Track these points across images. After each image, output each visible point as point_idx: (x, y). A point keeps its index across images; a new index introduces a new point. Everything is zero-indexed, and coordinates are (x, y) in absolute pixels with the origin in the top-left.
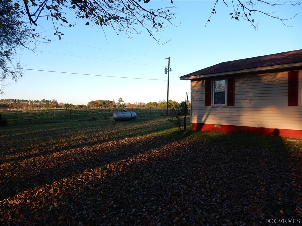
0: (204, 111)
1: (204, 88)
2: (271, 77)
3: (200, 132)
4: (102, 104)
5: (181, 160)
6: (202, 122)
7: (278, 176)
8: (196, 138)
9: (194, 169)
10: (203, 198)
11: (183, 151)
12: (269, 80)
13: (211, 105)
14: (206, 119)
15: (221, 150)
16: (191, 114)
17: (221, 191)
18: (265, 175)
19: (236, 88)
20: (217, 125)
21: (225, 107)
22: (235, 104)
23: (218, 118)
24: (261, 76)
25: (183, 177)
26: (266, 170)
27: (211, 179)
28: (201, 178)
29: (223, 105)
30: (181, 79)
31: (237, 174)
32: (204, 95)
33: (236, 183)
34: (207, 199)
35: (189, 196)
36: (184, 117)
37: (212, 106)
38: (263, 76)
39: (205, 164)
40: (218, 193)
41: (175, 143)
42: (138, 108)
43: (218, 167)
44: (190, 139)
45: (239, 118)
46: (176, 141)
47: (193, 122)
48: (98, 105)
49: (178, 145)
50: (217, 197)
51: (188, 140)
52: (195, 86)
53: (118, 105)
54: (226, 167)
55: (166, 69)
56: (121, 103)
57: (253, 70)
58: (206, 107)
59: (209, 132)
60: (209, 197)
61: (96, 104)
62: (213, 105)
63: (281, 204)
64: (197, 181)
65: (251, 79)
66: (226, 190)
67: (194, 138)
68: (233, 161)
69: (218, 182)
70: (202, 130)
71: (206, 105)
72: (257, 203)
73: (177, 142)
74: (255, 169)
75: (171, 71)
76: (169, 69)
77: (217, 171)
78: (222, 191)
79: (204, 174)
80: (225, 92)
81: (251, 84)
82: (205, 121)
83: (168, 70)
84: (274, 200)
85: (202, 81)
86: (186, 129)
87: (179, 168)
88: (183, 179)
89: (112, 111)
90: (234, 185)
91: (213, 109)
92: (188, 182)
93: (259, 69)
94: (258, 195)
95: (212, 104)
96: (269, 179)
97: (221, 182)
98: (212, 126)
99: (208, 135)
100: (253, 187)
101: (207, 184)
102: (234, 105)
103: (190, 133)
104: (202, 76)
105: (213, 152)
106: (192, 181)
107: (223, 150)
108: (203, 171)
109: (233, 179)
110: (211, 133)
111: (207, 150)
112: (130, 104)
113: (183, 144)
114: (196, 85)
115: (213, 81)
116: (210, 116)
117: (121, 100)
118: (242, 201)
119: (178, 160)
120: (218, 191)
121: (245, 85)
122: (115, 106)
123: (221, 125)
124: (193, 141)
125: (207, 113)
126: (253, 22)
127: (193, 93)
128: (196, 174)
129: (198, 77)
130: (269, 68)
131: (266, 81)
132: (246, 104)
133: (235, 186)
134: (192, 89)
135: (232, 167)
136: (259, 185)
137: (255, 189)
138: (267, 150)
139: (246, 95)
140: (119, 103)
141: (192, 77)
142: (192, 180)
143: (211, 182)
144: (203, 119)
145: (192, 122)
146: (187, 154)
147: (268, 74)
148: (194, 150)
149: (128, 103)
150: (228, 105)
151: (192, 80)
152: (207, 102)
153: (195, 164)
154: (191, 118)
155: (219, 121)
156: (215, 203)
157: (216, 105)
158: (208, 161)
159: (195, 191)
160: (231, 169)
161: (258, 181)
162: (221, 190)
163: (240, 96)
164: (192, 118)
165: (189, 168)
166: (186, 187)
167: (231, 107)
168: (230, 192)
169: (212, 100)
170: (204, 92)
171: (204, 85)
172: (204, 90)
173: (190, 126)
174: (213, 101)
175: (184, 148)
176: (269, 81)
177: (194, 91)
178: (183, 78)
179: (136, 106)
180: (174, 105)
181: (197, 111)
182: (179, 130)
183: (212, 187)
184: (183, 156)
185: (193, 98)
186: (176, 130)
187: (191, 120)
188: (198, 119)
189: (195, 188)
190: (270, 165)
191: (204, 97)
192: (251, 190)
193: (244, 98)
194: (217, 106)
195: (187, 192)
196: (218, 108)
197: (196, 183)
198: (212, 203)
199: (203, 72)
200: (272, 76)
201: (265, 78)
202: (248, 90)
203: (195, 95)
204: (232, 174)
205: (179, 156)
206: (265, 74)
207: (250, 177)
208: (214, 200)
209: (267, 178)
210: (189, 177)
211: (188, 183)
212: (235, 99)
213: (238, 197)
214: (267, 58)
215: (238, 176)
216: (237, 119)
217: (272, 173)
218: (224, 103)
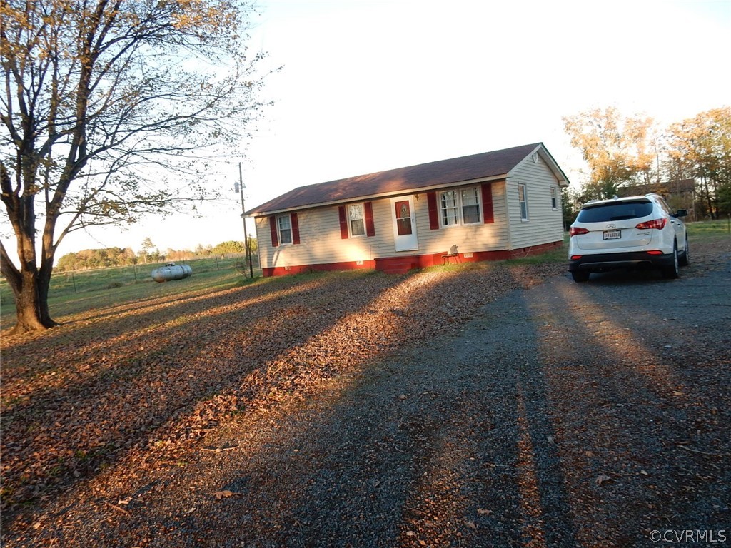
0: (273, 252)
1: (269, 225)
4: (98, 257)
6: (273, 266)
14: (276, 262)
19: (299, 224)
20: (287, 267)
21: (292, 246)
29: (290, 244)
32: (270, 233)
37: (280, 246)
42: (197, 257)
47: (262, 266)
48: (88, 261)
52: (259, 224)
53: (142, 258)
55: (236, 184)
56: (150, 251)
61: (81, 261)
65: (311, 214)
71: (273, 246)
75: (245, 187)
76: (241, 185)
80: (290, 230)
81: (312, 220)
82: (275, 265)
83: (240, 187)
85: (266, 218)
89: (139, 270)
91: (282, 249)
95: (280, 244)
98: (283, 269)
104: (264, 214)
112: (175, 252)
114: (261, 222)
115: (277, 218)
117: (148, 243)
121: (307, 221)
122: (135, 260)
123: (291, 267)
127: (258, 232)
129: (262, 213)
134: (256, 226)
140: (145, 252)
141: (256, 214)
144: (273, 262)
149: (169, 249)
150: (294, 244)
151: (256, 217)
152: (275, 243)
154: (259, 263)
155: (289, 261)
163: (304, 233)
167: (297, 245)
170: (270, 231)
171: (269, 223)
172: (270, 228)
174: (280, 240)
176: (326, 216)
179: (191, 255)
182: (245, 278)
185: (259, 238)
188: (268, 260)
191: (270, 236)
194: (284, 246)
196: (285, 248)
201: (322, 212)
212: (300, 237)
218: (291, 242)
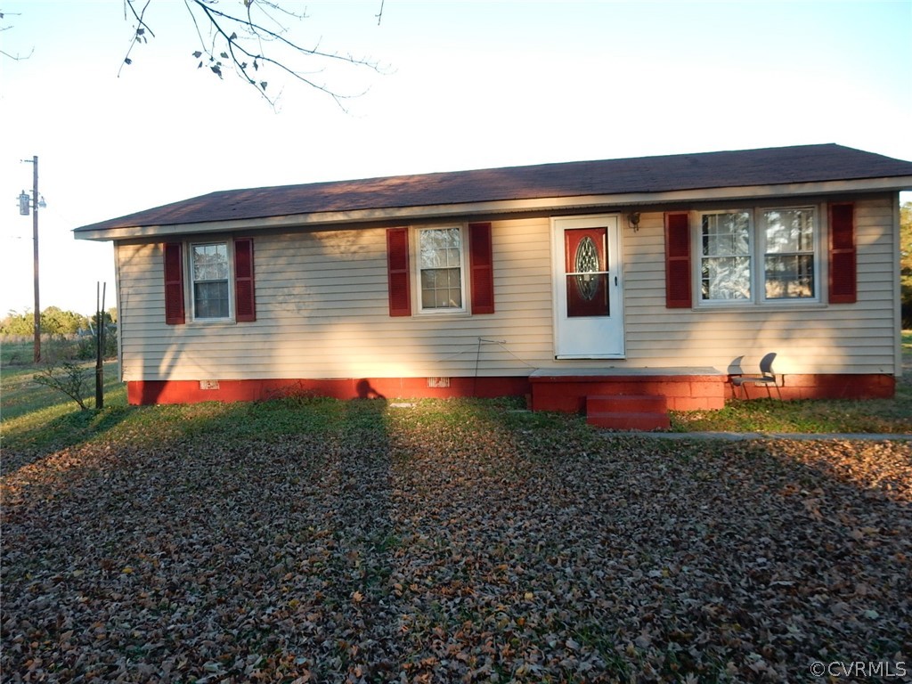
0: (165, 341)
1: (162, 267)
2: (348, 241)
3: (155, 408)
5: (75, 512)
6: (161, 378)
7: (362, 504)
8: (140, 429)
9: (121, 534)
10: (142, 620)
11: (88, 478)
12: (342, 249)
13: (187, 320)
14: (171, 367)
15: (216, 457)
16: (119, 353)
17: (202, 584)
18: (331, 506)
19: (257, 269)
20: (208, 382)
21: (228, 326)
22: (259, 316)
23: (210, 362)
24: (321, 238)
25: (78, 567)
26: (335, 495)
27: (176, 552)
28: (142, 555)
29: (224, 319)
30: (76, 238)
31: (256, 519)
32: (163, 289)
33: (248, 547)
34: (155, 618)
35: (92, 626)
36: (95, 364)
37: (190, 325)
38: (328, 237)
39: (160, 509)
40: (193, 591)
41: (60, 456)
43: (202, 510)
44: (117, 435)
45: (270, 356)
46: (63, 449)
47: (127, 378)
49: (72, 460)
50: (190, 602)
51: (111, 440)
52: (128, 262)
54: (228, 505)
55: (24, 197)
57: (301, 220)
58: (170, 327)
59: (182, 405)
60: (162, 612)
62: (194, 320)
63: (358, 577)
64: (128, 569)
65: (297, 244)
66: (217, 576)
67: (131, 432)
68: (248, 485)
69: (195, 557)
70: (161, 402)
71: (168, 322)
72: (300, 590)
73: (70, 451)
74: (308, 495)
75: (44, 205)
76: (35, 200)
77: (198, 524)
78: (207, 583)
79: (153, 541)
80: (226, 282)
81: (299, 259)
82: (168, 374)
83: (31, 203)
84: (344, 571)
85: (152, 245)
86: (105, 404)
87: (65, 539)
88: (77, 573)
90: (242, 555)
91: (195, 334)
92: (93, 580)
93: (314, 219)
94: (305, 568)
95: (191, 318)
96: (338, 516)
97: (206, 555)
98: (194, 387)
99: (179, 416)
100: (294, 548)
101: (160, 573)
102: (255, 320)
103: (118, 415)
104: (151, 231)
105: (191, 466)
106: (110, 572)
107: (224, 454)
108: (151, 534)
109: (243, 538)
110: (189, 409)
111: (172, 464)
113: (91, 458)
114: (132, 258)
115: (188, 247)
116: (183, 356)
118: (261, 596)
119: (66, 513)
120: (194, 585)
121: (282, 261)
123: (221, 382)
124: (127, 442)
125: (174, 348)
126: (264, 89)
127: (123, 283)
128: (127, 549)
129: (138, 232)
130: (340, 217)
131: (337, 251)
132: (289, 314)
133: (247, 556)
134: (118, 270)
135: (245, 501)
136: (312, 538)
137: (300, 552)
138: (343, 437)
139: (286, 290)
141: (119, 233)
142: (110, 570)
143: (173, 561)
144: (163, 368)
145: (124, 379)
146: (100, 489)
147: (339, 232)
148: (126, 470)
150: (237, 321)
151: (119, 243)
152: (174, 313)
153: (128, 517)
154: (120, 366)
155: (214, 369)
156: (179, 625)
157: (201, 321)
158: (171, 499)
159: (115, 604)
160: (239, 511)
161: (310, 528)
162: (203, 579)
163: (270, 292)
164: (124, 365)
165: (105, 531)
166: (86, 598)
167: (247, 324)
168: (228, 580)
169: (190, 307)
170: (162, 282)
171: (161, 259)
172: (162, 275)
173: (121, 393)
174: (190, 309)
175: (94, 470)
176: (342, 253)
177: (128, 276)
178: (82, 232)
180: (67, 324)
181: (141, 342)
182: (80, 409)
183: (175, 579)
184: (86, 497)
185: (124, 299)
186: (68, 412)
187: (122, 374)
188: (145, 367)
189: (116, 596)
190: (345, 477)
191: (163, 297)
192: (289, 559)
193: (281, 299)
194: (204, 325)
195: (89, 614)
196: (207, 331)
197: (122, 576)
198: (172, 626)
199: (156, 216)
200: (350, 239)
201: (333, 242)
202: (292, 275)
203: (131, 291)
204: (242, 523)
205: (70, 501)
206: (333, 232)
207: (291, 523)
208: (177, 615)
209: (334, 514)
210: (100, 564)
211: (93, 585)
212: (258, 301)
213: (249, 589)
214: (338, 190)
215: (259, 526)
216: (266, 361)
217: (347, 498)
218: (227, 315)
